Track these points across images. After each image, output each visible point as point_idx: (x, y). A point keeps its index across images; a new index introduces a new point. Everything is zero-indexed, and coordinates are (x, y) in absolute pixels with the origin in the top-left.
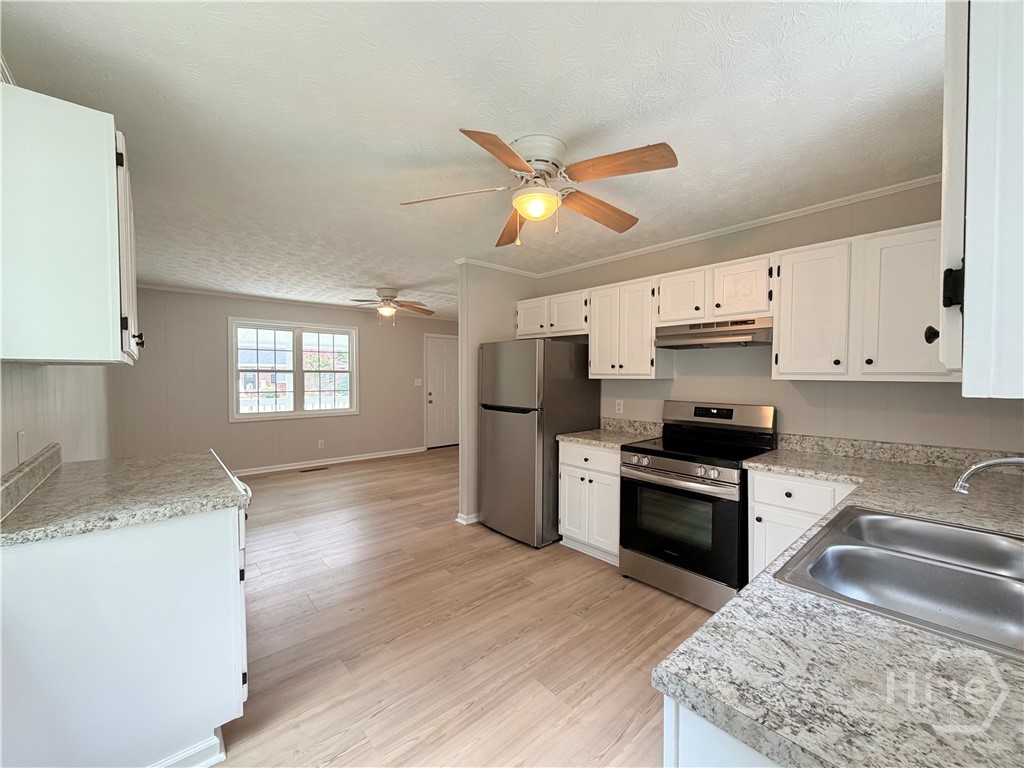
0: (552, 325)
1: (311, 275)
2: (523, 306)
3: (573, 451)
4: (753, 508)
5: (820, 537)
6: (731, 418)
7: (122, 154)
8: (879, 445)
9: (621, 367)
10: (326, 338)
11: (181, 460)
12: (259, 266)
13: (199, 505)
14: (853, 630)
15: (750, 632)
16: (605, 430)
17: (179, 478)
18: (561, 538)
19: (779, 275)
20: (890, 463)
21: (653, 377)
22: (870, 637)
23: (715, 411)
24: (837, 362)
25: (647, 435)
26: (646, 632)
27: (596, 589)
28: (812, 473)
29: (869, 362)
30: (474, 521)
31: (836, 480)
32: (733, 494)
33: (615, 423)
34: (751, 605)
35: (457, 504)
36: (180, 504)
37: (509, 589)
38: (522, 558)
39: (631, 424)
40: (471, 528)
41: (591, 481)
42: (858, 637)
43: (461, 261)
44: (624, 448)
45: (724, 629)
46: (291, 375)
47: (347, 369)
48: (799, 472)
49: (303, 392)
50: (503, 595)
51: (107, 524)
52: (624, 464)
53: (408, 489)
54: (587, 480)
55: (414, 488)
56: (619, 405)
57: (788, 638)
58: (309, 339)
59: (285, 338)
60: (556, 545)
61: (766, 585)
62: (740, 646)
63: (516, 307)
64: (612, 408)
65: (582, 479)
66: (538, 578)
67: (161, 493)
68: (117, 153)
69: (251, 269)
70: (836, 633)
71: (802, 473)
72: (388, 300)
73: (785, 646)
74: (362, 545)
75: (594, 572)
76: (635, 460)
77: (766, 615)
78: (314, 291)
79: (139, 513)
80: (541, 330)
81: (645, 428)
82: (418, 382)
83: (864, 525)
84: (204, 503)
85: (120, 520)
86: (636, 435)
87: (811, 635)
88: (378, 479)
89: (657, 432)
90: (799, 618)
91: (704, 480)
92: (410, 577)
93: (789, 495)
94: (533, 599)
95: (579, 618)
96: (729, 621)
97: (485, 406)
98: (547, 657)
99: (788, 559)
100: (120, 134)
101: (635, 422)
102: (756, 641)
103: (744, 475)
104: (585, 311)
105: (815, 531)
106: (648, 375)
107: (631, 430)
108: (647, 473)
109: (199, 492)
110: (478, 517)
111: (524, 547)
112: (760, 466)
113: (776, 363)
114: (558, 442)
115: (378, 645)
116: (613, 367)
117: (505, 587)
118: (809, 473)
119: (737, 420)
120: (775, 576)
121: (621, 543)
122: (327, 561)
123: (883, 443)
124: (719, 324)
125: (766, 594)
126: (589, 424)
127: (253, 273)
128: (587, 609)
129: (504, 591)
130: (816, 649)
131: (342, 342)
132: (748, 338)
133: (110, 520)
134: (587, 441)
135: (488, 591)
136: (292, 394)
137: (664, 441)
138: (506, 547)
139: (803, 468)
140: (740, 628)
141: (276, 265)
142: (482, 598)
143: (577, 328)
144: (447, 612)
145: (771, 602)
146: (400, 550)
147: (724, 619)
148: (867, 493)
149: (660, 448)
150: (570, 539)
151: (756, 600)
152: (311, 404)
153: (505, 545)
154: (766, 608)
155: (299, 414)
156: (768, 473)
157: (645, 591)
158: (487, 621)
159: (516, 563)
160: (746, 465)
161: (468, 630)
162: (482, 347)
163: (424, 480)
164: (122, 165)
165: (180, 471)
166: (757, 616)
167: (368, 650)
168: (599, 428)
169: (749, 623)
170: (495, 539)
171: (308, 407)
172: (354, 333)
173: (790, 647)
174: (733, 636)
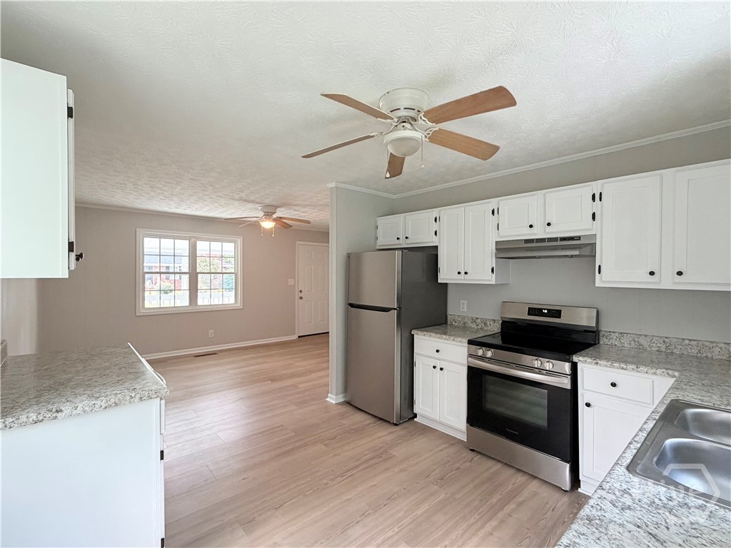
0: (407, 238)
1: (207, 195)
2: (382, 222)
3: (425, 343)
4: (583, 395)
5: (656, 430)
6: (560, 317)
7: (72, 108)
8: (687, 342)
9: (466, 273)
10: (216, 246)
11: (106, 354)
12: (165, 188)
13: (128, 398)
14: (708, 523)
15: (620, 525)
16: (451, 325)
17: (107, 372)
18: (415, 416)
19: (600, 200)
20: (697, 357)
21: (494, 283)
22: (724, 531)
23: (546, 311)
24: (652, 273)
25: (487, 331)
26: (494, 500)
27: (449, 461)
28: (634, 367)
29: (680, 273)
30: (342, 400)
31: (655, 374)
32: (566, 383)
33: (460, 319)
34: (614, 498)
35: (327, 385)
36: (113, 396)
37: (375, 461)
38: (384, 434)
39: (474, 320)
40: (340, 407)
41: (441, 369)
42: (714, 530)
43: (333, 185)
44: (470, 342)
45: (597, 521)
46: (188, 275)
47: (233, 271)
48: (623, 365)
49: (197, 290)
50: (371, 466)
51: (54, 415)
52: (470, 355)
53: (285, 372)
54: (438, 368)
55: (290, 371)
56: (463, 304)
57: (655, 531)
58: (202, 246)
59: (183, 246)
60: (411, 422)
61: (622, 478)
62: (615, 539)
63: (376, 222)
64: (457, 308)
65: (434, 367)
66: (399, 452)
67: (95, 387)
68: (68, 107)
69: (159, 191)
70: (694, 527)
71: (625, 367)
72: (268, 215)
73: (653, 539)
74: (249, 421)
75: (446, 446)
76: (480, 352)
77: (629, 508)
78: (208, 208)
79: (80, 405)
80: (397, 242)
81: (485, 324)
82: (291, 282)
83: (689, 417)
84: (133, 395)
85: (65, 412)
86: (477, 330)
87: (673, 529)
88: (258, 364)
89: (496, 328)
90: (659, 511)
91: (540, 371)
92: (293, 449)
93: (614, 385)
94: (396, 470)
95: (436, 487)
96: (599, 513)
97: (352, 305)
98: (411, 523)
99: (635, 451)
100: (70, 91)
101: (477, 318)
102: (626, 534)
103: (574, 367)
104: (435, 227)
105: (651, 424)
106: (489, 280)
107: (474, 326)
108: (492, 364)
109: (127, 385)
110: (345, 397)
111: (385, 424)
112: (589, 360)
113: (599, 273)
114: (413, 335)
115: (269, 510)
116: (459, 273)
117: (371, 459)
118: (631, 367)
119: (565, 319)
120: (628, 468)
121: (468, 421)
122: (220, 435)
123: (690, 340)
124: (550, 240)
125: (625, 487)
126: (437, 320)
127: (159, 194)
128: (442, 479)
129: (372, 462)
130: (681, 542)
131: (229, 248)
132: (576, 252)
133: (57, 411)
134: (439, 335)
135: (358, 463)
136: (188, 291)
137: (501, 335)
138: (369, 424)
139: (626, 362)
140: (611, 521)
141: (179, 188)
142: (353, 469)
143: (428, 240)
144: (325, 481)
145: (630, 495)
146: (282, 426)
147: (594, 511)
148: (684, 387)
149: (498, 341)
150: (424, 417)
151: (617, 493)
152: (203, 300)
153: (368, 422)
154: (628, 501)
155: (193, 309)
156: (596, 366)
157: (491, 463)
158: (359, 489)
159: (380, 438)
160: (575, 359)
161: (345, 498)
162: (349, 256)
163: (297, 364)
164: (72, 117)
165: (107, 364)
166: (622, 509)
167: (260, 515)
168: (446, 323)
169: (617, 516)
170: (360, 417)
171: (200, 302)
172: (239, 241)
173: (658, 540)
174: (606, 528)
